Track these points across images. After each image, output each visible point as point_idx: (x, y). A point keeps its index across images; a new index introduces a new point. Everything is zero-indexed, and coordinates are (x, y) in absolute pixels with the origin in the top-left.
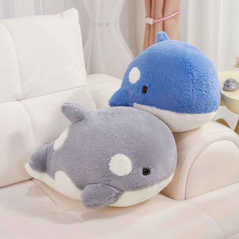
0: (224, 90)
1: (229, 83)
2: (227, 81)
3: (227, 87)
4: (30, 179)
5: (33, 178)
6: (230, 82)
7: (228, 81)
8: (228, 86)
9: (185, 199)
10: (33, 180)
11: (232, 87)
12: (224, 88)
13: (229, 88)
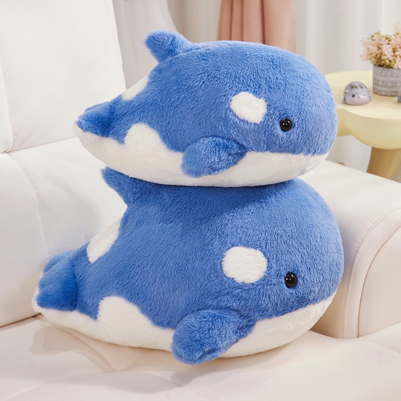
0: (346, 103)
1: (355, 91)
2: (350, 87)
3: (351, 97)
4: (34, 317)
5: (40, 313)
6: (356, 87)
7: (352, 87)
8: (353, 96)
9: (358, 337)
10: (39, 317)
11: (361, 96)
12: (345, 100)
13: (355, 98)
